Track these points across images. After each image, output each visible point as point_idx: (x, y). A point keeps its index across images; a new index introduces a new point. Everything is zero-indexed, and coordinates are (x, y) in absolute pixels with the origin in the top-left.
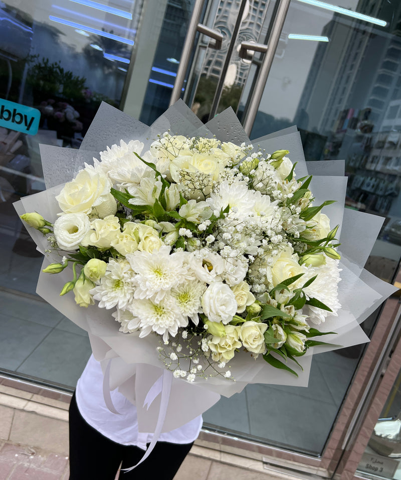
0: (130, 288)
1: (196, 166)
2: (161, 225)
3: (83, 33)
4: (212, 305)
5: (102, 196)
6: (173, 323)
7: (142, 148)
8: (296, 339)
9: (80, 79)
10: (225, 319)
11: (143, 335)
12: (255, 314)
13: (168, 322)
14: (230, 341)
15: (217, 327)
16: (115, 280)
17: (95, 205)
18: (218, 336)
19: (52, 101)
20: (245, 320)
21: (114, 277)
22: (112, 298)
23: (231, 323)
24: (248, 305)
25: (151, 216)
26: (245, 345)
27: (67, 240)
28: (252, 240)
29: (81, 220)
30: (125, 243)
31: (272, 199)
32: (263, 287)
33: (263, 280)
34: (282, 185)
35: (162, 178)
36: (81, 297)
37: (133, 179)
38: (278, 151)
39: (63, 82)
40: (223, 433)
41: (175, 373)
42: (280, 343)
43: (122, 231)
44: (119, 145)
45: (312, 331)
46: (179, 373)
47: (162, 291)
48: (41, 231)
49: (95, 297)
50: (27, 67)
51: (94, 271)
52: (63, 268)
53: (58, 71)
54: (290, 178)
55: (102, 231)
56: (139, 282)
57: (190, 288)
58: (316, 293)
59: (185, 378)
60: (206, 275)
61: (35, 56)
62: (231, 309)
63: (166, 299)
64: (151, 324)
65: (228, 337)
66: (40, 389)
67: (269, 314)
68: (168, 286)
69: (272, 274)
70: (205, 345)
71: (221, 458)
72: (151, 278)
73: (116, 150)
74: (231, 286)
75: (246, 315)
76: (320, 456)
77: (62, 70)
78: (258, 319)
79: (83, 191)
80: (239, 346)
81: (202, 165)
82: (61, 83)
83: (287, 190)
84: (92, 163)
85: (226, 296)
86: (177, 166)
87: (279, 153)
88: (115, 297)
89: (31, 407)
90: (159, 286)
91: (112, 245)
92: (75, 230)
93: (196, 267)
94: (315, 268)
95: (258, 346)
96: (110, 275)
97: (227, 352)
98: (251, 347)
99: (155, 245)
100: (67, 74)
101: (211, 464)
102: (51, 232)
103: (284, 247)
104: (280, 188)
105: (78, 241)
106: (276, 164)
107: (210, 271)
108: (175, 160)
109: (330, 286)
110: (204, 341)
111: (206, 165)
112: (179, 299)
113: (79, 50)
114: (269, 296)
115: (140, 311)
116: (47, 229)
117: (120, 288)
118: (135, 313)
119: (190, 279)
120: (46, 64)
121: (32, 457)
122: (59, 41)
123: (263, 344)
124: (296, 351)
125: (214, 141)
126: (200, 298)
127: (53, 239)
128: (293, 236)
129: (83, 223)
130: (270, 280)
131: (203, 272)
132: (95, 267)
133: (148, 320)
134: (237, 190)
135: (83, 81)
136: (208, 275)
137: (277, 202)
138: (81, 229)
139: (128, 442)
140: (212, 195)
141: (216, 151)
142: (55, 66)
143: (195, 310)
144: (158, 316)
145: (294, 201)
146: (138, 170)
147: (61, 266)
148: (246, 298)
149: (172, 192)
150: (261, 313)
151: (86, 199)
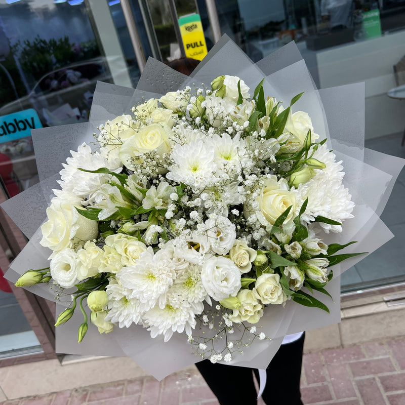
2: (137, 226)
5: (73, 225)
6: (188, 317)
8: (315, 272)
10: (232, 292)
11: (167, 338)
12: (264, 265)
13: (183, 318)
14: (248, 307)
15: (229, 301)
16: (121, 300)
17: (72, 236)
18: (235, 309)
20: (254, 279)
21: (118, 298)
22: (127, 315)
23: (243, 288)
24: (252, 260)
26: (265, 303)
31: (232, 135)
32: (262, 231)
33: (258, 226)
34: (234, 115)
35: (116, 175)
36: (101, 328)
38: (215, 80)
39: (52, 52)
42: (298, 285)
45: (332, 247)
48: (43, 282)
49: (112, 322)
51: (94, 307)
52: (72, 312)
54: (240, 100)
58: (320, 208)
59: (223, 360)
60: (195, 258)
61: (17, 44)
63: (170, 299)
64: (169, 327)
65: (244, 305)
69: (265, 215)
70: (228, 321)
72: (147, 287)
73: (71, 164)
74: (225, 254)
75: (254, 273)
78: (269, 270)
80: (260, 307)
81: (149, 140)
82: (50, 54)
87: (216, 82)
90: (157, 291)
91: (100, 271)
92: (68, 267)
93: (183, 254)
94: (307, 184)
95: (279, 297)
96: (113, 298)
97: (251, 317)
102: (50, 278)
103: (263, 182)
104: (235, 119)
105: (75, 277)
106: (220, 93)
107: (198, 251)
108: (122, 149)
110: (225, 317)
111: (151, 138)
112: (186, 287)
114: (270, 241)
117: (129, 304)
119: (184, 267)
121: (190, 379)
123: (282, 293)
125: (152, 102)
130: (265, 223)
131: (192, 254)
132: (94, 303)
133: (164, 324)
137: (238, 135)
138: (72, 265)
140: (170, 168)
142: (37, 43)
143: (203, 293)
144: (173, 315)
145: (253, 126)
146: (92, 180)
147: (69, 311)
148: (247, 257)
149: (131, 186)
150: (269, 262)
151: (61, 236)
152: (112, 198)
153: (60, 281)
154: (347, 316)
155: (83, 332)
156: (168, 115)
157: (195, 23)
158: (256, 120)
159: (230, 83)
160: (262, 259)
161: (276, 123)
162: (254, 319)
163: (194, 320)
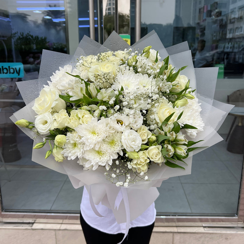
0: (81, 145)
1: (102, 70)
2: (90, 107)
3: (37, 12)
4: (127, 143)
5: (55, 101)
6: (109, 158)
7: (71, 68)
8: (180, 149)
9: (43, 38)
10: (136, 149)
11: (94, 169)
12: (154, 142)
13: (106, 158)
14: (142, 160)
15: (133, 154)
16: (73, 143)
17: (53, 106)
18: (135, 159)
19: (32, 55)
20: (148, 147)
21: (72, 142)
22: (74, 153)
23: (141, 150)
24: (148, 137)
25: (84, 104)
26: (152, 160)
27: (43, 129)
28: (142, 101)
29: (48, 116)
30: (72, 122)
31: (149, 75)
32: (156, 125)
33: (154, 122)
34: (152, 66)
35: (85, 81)
36: (58, 157)
37: (70, 87)
38: (146, 48)
39: (35, 43)
40: (175, 216)
41: (117, 185)
43: (70, 116)
44: (59, 70)
45: (190, 143)
46: (119, 184)
47: (98, 142)
48: (29, 128)
49: (65, 155)
50: (13, 41)
51: (59, 141)
52: (44, 144)
53: (31, 37)
54: (156, 60)
55: (59, 119)
56: (85, 141)
57: (114, 137)
58: (187, 121)
59: (123, 185)
60: (120, 128)
61: (15, 33)
62: (138, 142)
63: (102, 146)
64: (98, 162)
65: (140, 158)
66: (67, 216)
67: (161, 140)
68: (100, 139)
70: (130, 165)
71: (177, 230)
72: (91, 137)
73: (58, 74)
74: (135, 130)
75: (149, 143)
76: (236, 216)
77: (32, 36)
78: (156, 144)
79: (44, 101)
80: (148, 161)
81: (105, 68)
82: (33, 44)
83: (156, 68)
84: (47, 84)
85: (133, 136)
86: (92, 72)
87: (146, 49)
88: (75, 152)
89: (64, 227)
90: (96, 140)
91: (66, 125)
92: (46, 122)
93: (113, 125)
95: (159, 158)
96: (69, 142)
97: (143, 166)
98: (155, 160)
99: (88, 119)
100: (36, 37)
101: (173, 235)
102: (34, 127)
103: (161, 100)
104: (152, 68)
105: (49, 128)
106: (147, 55)
107: (122, 125)
108: (90, 70)
109: (195, 115)
110: (128, 163)
111: (107, 67)
112: (109, 144)
113: (40, 21)
114: (159, 130)
115: (90, 156)
116: (31, 126)
117: (77, 147)
118: (87, 158)
119: (112, 132)
120: (22, 35)
122: (27, 20)
123: (161, 156)
124: (182, 156)
125: (110, 53)
126: (120, 141)
127: (36, 130)
128: (166, 93)
129: (49, 118)
130: (158, 121)
131: (118, 127)
133: (95, 160)
134: (127, 76)
135: (45, 39)
136: (121, 127)
137: (152, 76)
138: (49, 121)
139: (116, 232)
140: (114, 83)
141: (112, 58)
142: (28, 35)
143: (119, 148)
144: (100, 157)
145: (161, 73)
146: (71, 81)
147: (42, 143)
148: (146, 135)
149: (92, 88)
150: (157, 140)
151: (47, 104)
152: (82, 89)
153: (39, 129)
154: (179, 231)
155: (49, 154)
156: (117, 60)
157: (127, 39)
158: (163, 71)
159: (152, 52)
160: (154, 138)
161: (171, 77)
162: (144, 168)
163: (112, 160)
